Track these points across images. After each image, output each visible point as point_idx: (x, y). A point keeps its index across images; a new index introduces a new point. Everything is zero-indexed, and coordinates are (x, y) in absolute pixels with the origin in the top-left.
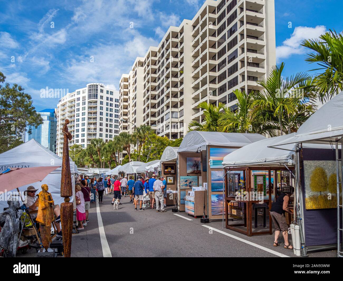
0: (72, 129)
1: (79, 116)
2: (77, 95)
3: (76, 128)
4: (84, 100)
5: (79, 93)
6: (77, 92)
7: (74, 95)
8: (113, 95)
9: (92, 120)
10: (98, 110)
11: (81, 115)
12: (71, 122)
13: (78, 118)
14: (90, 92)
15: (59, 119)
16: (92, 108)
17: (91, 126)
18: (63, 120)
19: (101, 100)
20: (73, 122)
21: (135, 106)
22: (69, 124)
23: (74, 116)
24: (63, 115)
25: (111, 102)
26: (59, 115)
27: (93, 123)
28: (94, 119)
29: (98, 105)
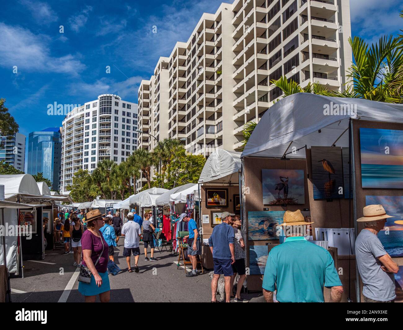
0: (79, 151)
1: (88, 135)
2: (86, 109)
3: (84, 150)
4: (95, 116)
5: (88, 107)
7: (83, 109)
9: (104, 141)
10: (112, 128)
11: (90, 134)
12: (79, 143)
13: (87, 137)
14: (102, 106)
15: (65, 139)
16: (105, 125)
17: (103, 148)
18: (69, 140)
19: (116, 115)
20: (81, 142)
21: (158, 120)
22: (77, 146)
23: (83, 136)
24: (70, 134)
25: (129, 118)
26: (65, 134)
27: (106, 145)
28: (108, 139)
29: (112, 121)
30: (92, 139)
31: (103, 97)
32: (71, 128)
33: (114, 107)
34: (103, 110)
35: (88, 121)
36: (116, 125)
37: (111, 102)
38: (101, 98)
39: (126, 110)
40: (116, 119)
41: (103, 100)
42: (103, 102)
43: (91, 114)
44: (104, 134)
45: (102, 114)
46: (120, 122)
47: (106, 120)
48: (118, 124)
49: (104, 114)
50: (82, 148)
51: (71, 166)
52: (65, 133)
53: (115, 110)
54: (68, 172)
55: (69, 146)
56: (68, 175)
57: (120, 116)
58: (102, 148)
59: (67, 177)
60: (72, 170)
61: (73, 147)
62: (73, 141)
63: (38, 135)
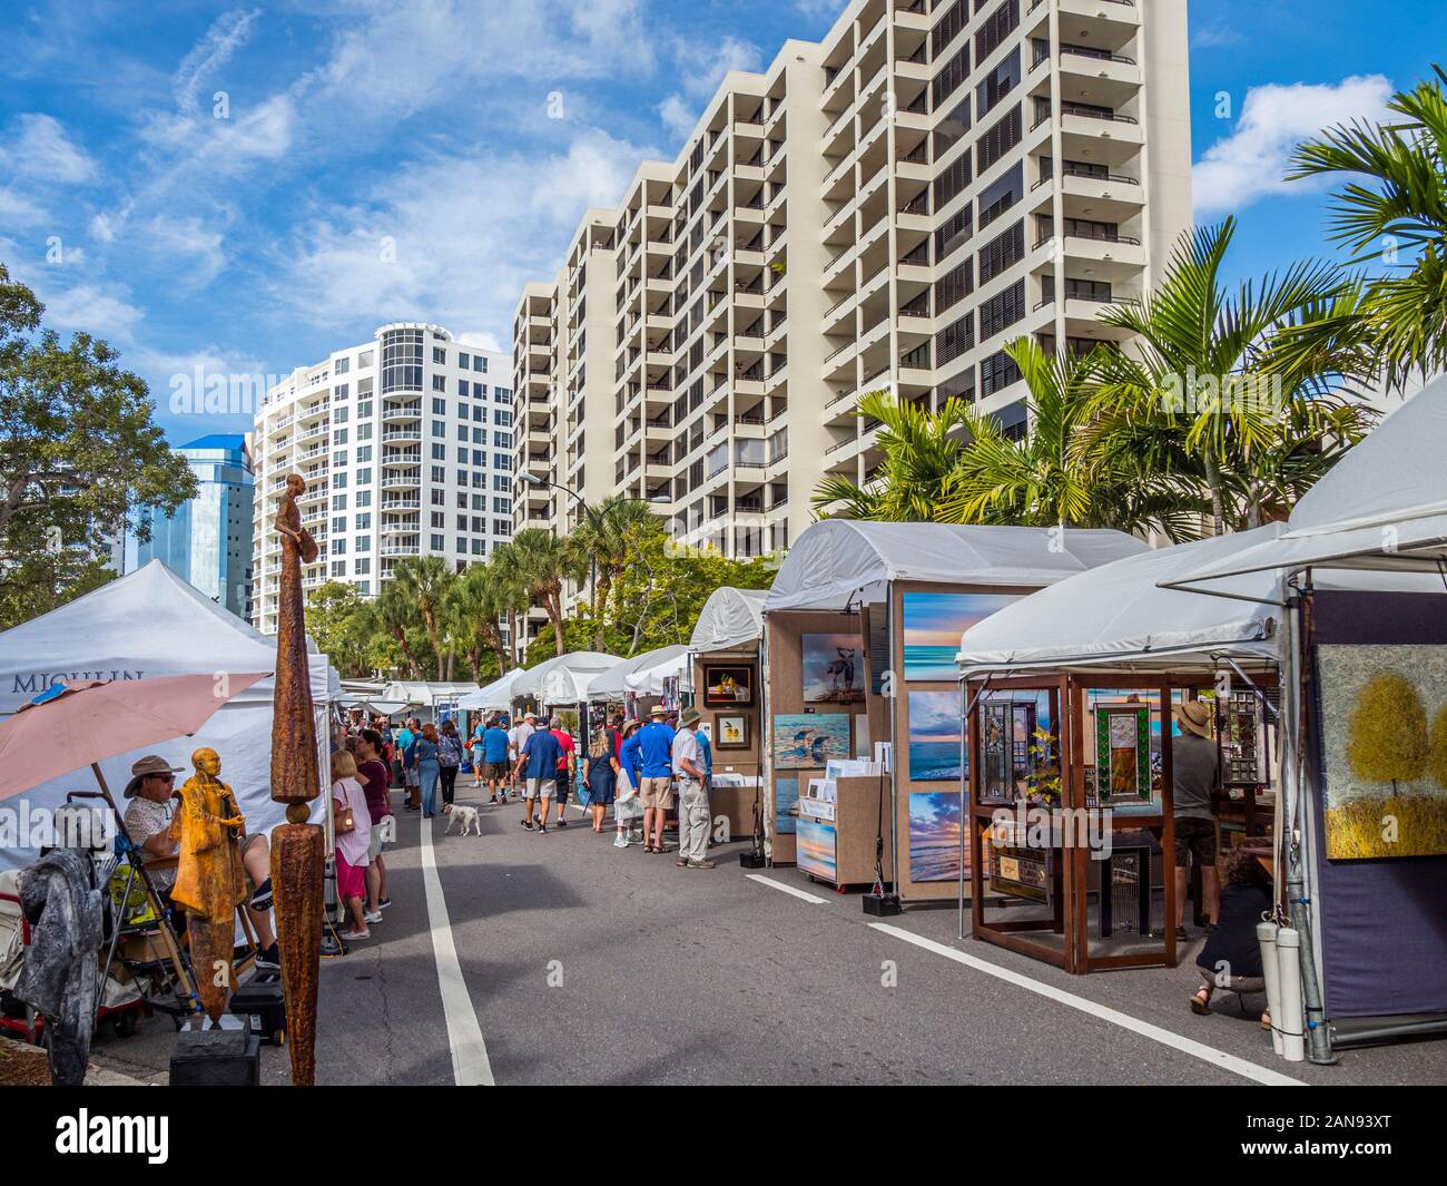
0: (315, 517)
1: (344, 463)
2: (337, 373)
3: (332, 514)
4: (366, 396)
5: (343, 366)
6: (337, 361)
7: (325, 374)
8: (485, 371)
9: (399, 481)
10: (426, 438)
11: (352, 457)
12: (313, 488)
13: (340, 470)
14: (392, 362)
15: (265, 475)
16: (400, 428)
17: (396, 504)
18: (278, 480)
19: (439, 395)
20: (320, 486)
22: (305, 499)
23: (325, 464)
24: (281, 459)
25: (480, 403)
26: (264, 459)
27: (405, 493)
28: (410, 475)
29: (426, 415)
30: (359, 476)
31: (392, 333)
32: (285, 438)
33: (430, 368)
34: (388, 380)
35: (343, 415)
36: (438, 428)
37: (419, 351)
38: (385, 336)
39: (472, 377)
40: (438, 406)
41: (392, 341)
42: (392, 349)
43: (353, 392)
44: (398, 459)
45: (391, 390)
46: (451, 419)
47: (403, 410)
48: (443, 424)
49: (398, 389)
50: (325, 506)
52: (265, 454)
53: (435, 377)
55: (279, 499)
56: (276, 598)
58: (390, 505)
59: (275, 603)
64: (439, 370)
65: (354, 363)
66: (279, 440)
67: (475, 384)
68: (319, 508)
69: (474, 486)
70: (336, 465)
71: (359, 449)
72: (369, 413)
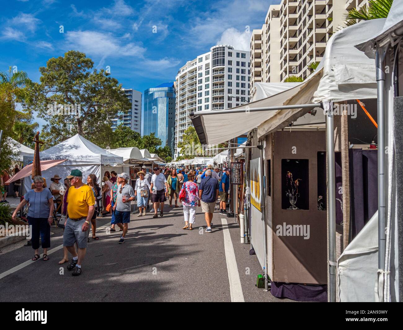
0: (193, 106)
1: (201, 90)
2: (199, 62)
3: (198, 105)
4: (208, 69)
5: (201, 60)
6: (199, 59)
7: (196, 63)
8: (245, 58)
9: (218, 94)
10: (226, 80)
11: (204, 87)
12: (192, 97)
13: (200, 92)
14: (215, 58)
15: (179, 94)
16: (218, 77)
17: (217, 101)
18: (183, 96)
19: (230, 66)
20: (194, 97)
21: (269, 72)
22: (190, 101)
23: (196, 90)
24: (183, 89)
25: (243, 68)
26: (178, 90)
27: (219, 98)
28: (221, 92)
29: (226, 73)
30: (206, 93)
31: (215, 49)
32: (184, 83)
33: (227, 58)
34: (215, 63)
35: (201, 75)
36: (230, 77)
37: (224, 53)
38: (213, 50)
39: (241, 60)
40: (230, 70)
41: (215, 51)
42: (215, 53)
43: (204, 68)
44: (217, 87)
45: (215, 66)
46: (234, 74)
47: (219, 72)
48: (231, 75)
49: (217, 66)
50: (196, 103)
51: (184, 121)
52: (179, 88)
53: (229, 61)
54: (182, 127)
55: (183, 101)
56: (182, 131)
57: (234, 67)
58: (215, 102)
59: (182, 133)
60: (185, 126)
61: (186, 102)
62: (186, 96)
63: (153, 92)
64: (230, 58)
65: (204, 59)
66: (183, 84)
67: (242, 62)
68: (194, 104)
69: (242, 94)
70: (199, 90)
71: (206, 85)
72: (208, 74)
